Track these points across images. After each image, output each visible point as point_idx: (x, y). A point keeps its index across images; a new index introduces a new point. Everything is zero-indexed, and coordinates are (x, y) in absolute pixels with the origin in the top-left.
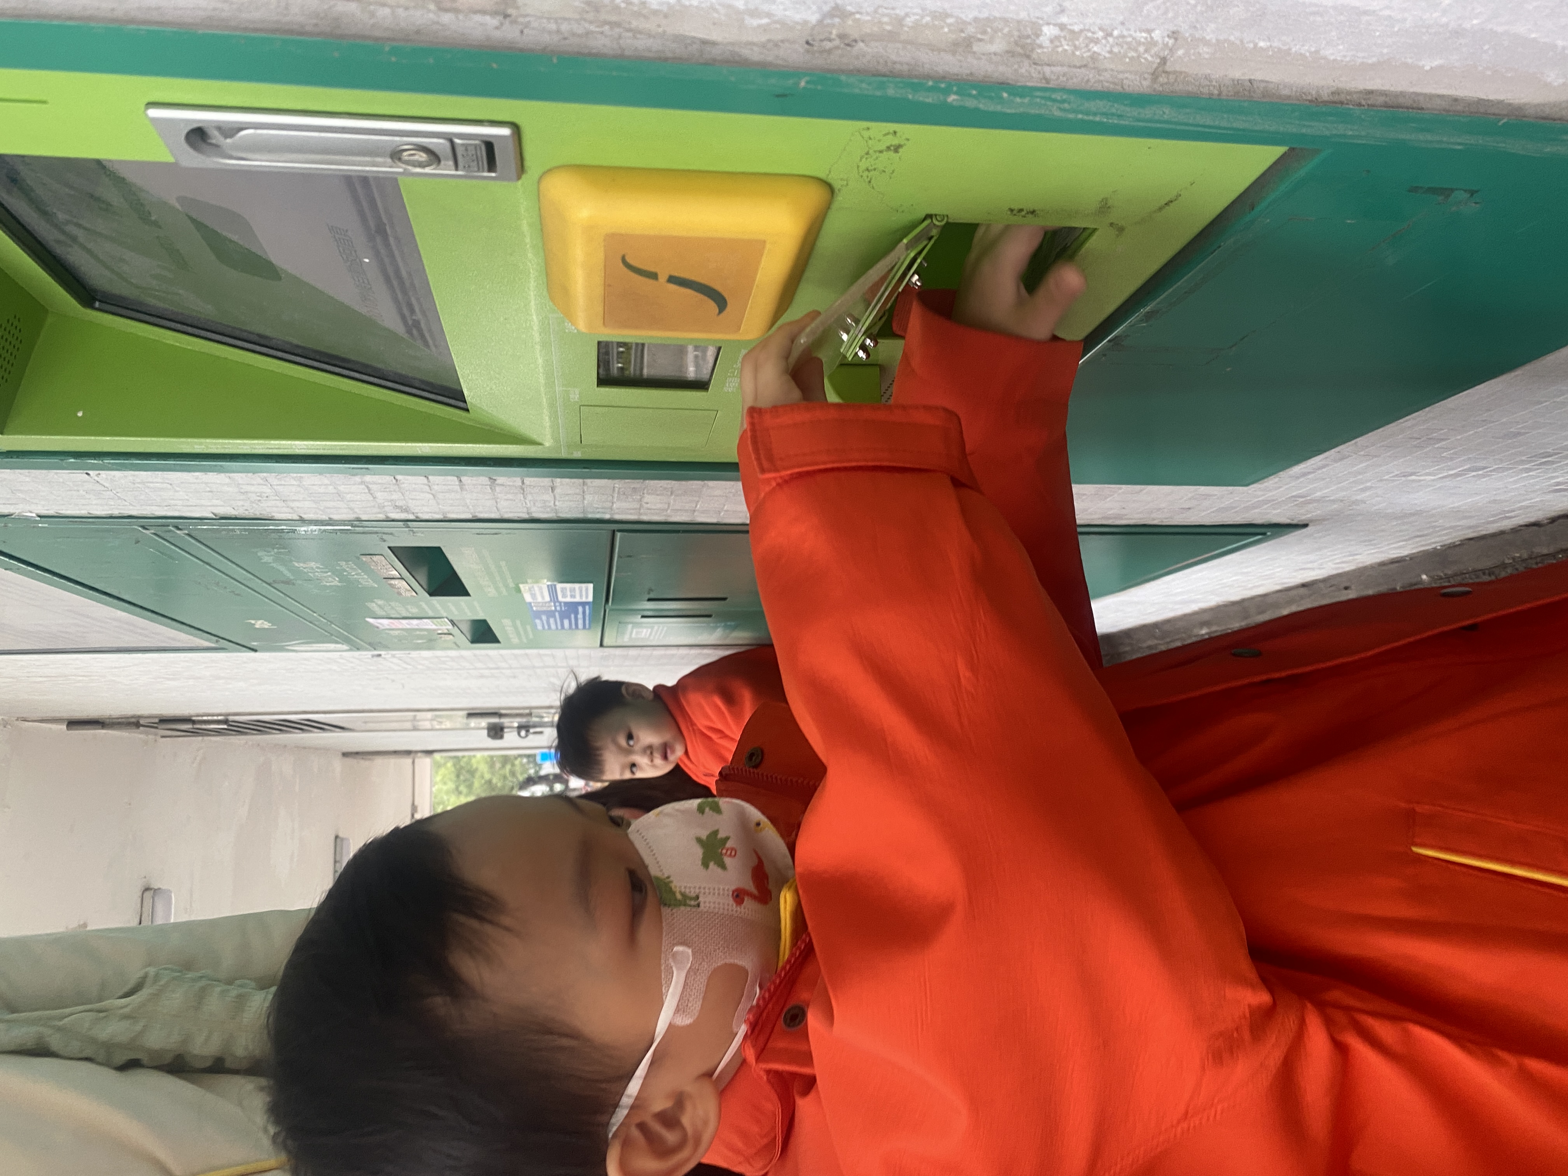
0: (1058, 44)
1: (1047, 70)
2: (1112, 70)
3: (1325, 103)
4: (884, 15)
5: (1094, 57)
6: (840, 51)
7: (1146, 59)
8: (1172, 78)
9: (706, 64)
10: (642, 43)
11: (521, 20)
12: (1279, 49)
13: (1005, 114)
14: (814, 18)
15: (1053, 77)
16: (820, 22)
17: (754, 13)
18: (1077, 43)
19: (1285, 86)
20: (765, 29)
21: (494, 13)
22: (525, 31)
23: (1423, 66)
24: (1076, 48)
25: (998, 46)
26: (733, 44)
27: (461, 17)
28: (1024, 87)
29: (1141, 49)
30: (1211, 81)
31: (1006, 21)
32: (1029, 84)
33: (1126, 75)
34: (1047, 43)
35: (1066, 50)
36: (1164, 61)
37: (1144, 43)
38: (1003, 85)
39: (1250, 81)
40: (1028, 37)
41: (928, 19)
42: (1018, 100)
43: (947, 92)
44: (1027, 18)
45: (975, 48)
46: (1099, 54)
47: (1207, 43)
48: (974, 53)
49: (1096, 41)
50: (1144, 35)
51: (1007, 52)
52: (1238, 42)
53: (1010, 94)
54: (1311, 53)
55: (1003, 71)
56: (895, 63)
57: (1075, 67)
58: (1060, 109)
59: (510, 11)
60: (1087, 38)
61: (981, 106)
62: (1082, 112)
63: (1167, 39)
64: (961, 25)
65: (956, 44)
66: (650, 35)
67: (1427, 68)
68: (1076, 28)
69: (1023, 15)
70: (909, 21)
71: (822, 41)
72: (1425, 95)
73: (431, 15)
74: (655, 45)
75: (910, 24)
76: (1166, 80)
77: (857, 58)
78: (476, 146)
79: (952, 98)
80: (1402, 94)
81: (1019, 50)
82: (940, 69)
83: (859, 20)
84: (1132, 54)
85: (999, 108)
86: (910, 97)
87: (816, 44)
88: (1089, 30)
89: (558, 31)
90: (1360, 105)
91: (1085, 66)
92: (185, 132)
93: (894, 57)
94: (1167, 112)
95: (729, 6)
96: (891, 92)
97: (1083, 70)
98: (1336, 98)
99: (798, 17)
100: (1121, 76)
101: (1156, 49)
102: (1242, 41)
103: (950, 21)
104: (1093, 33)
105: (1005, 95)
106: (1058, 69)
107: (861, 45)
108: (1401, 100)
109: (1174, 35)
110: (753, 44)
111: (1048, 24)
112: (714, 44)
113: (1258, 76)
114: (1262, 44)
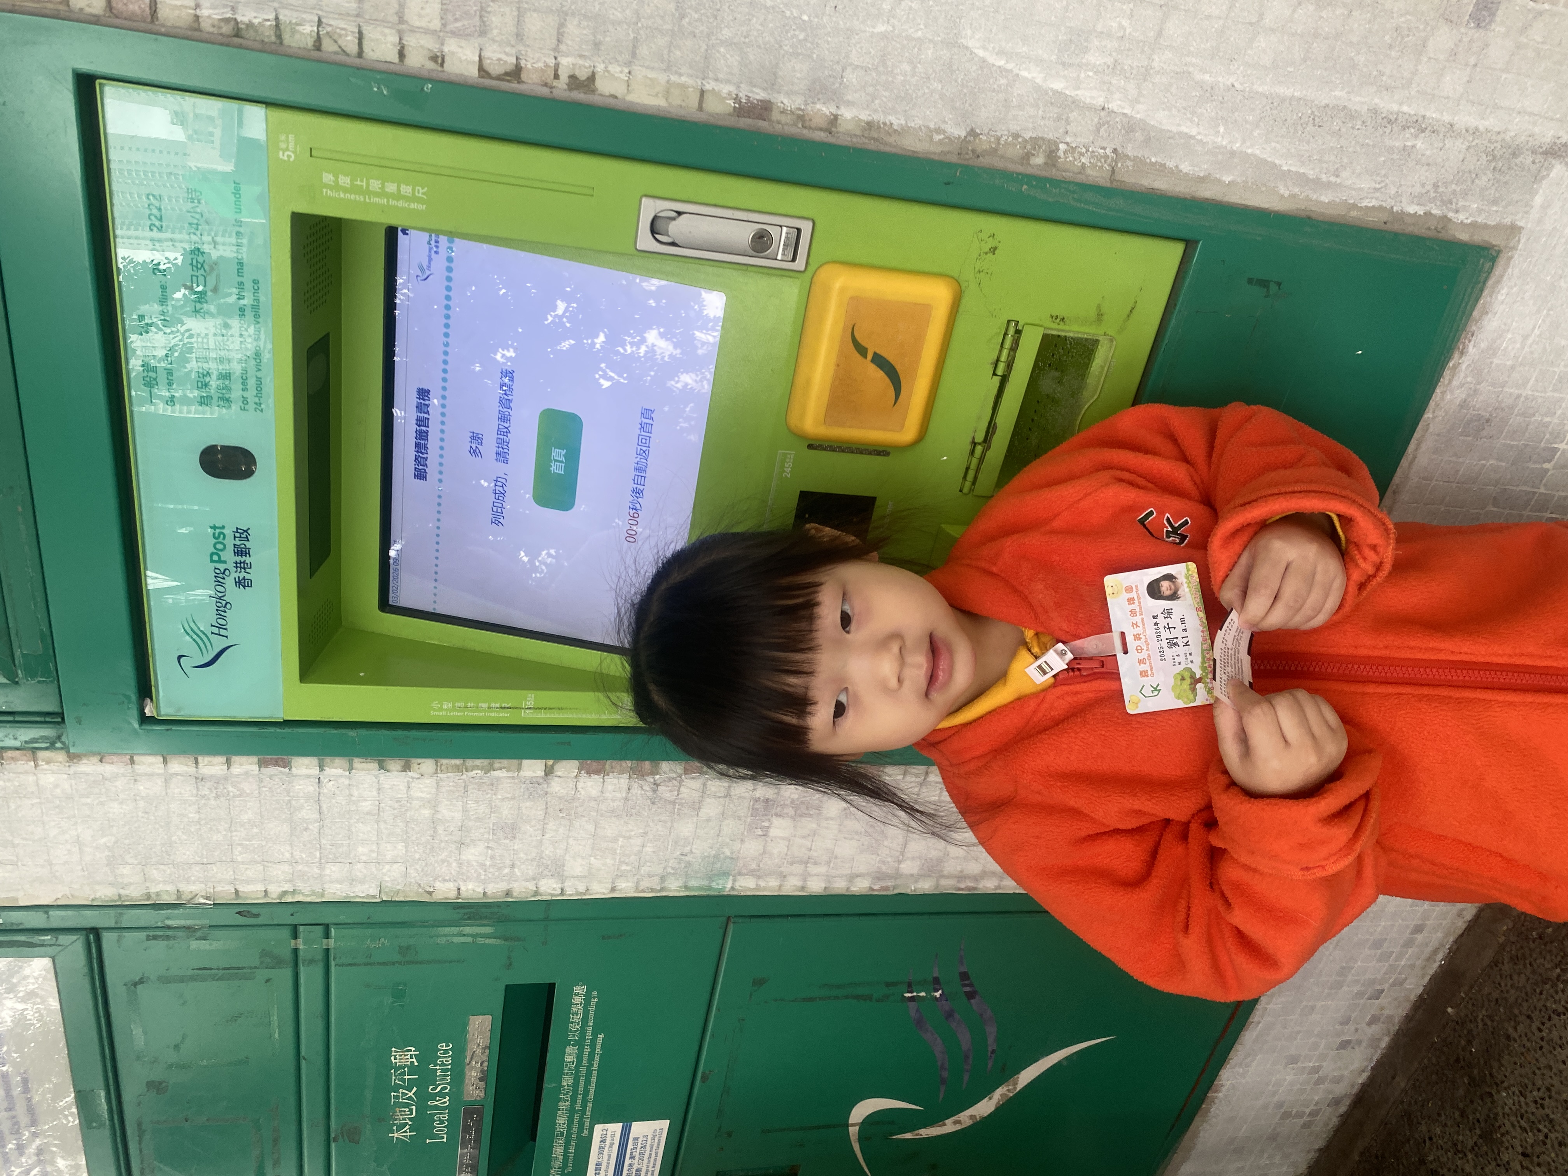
0: (1067, 156)
2: (1093, 173)
3: (1189, 200)
4: (992, 136)
5: (1084, 166)
6: (973, 160)
7: (1105, 167)
10: (887, 149)
12: (1161, 165)
14: (963, 134)
15: (1069, 177)
16: (966, 137)
17: (938, 131)
18: (1075, 156)
20: (942, 142)
22: (839, 139)
23: (1225, 181)
24: (1075, 159)
25: (1041, 158)
29: (1103, 160)
30: (1137, 185)
31: (1043, 139)
33: (1099, 176)
34: (1062, 156)
35: (1071, 161)
36: (1113, 169)
37: (1103, 157)
38: (1048, 181)
40: (1053, 151)
41: (1011, 138)
42: (1054, 190)
43: (1021, 184)
44: (1053, 137)
45: (1031, 162)
46: (1085, 164)
47: (1130, 159)
49: (1082, 154)
50: (1103, 151)
51: (1046, 161)
53: (1050, 185)
54: (1175, 167)
55: (1045, 173)
59: (833, 128)
60: (1079, 152)
61: (1038, 195)
63: (1112, 154)
64: (1024, 144)
65: (1023, 158)
66: (890, 144)
67: (1227, 182)
68: (1074, 145)
69: (1051, 135)
70: (1003, 140)
72: (1232, 202)
73: (798, 130)
74: (893, 150)
75: (1003, 143)
76: (1117, 182)
77: (981, 162)
78: (792, 234)
80: (1222, 201)
81: (1049, 162)
82: (1018, 171)
83: (981, 139)
84: (1099, 164)
85: (1045, 197)
86: (1005, 187)
88: (1079, 147)
89: (854, 140)
91: (1078, 172)
93: (997, 164)
94: (1121, 204)
95: (928, 127)
96: (997, 182)
97: (1080, 176)
98: (1193, 199)
99: (956, 134)
100: (1097, 177)
101: (1109, 161)
102: (1144, 157)
103: (1020, 140)
104: (1081, 149)
106: (1068, 174)
107: (982, 155)
108: (1223, 205)
109: (1115, 151)
110: (935, 153)
111: (1061, 142)
113: (1155, 184)
114: (1153, 160)
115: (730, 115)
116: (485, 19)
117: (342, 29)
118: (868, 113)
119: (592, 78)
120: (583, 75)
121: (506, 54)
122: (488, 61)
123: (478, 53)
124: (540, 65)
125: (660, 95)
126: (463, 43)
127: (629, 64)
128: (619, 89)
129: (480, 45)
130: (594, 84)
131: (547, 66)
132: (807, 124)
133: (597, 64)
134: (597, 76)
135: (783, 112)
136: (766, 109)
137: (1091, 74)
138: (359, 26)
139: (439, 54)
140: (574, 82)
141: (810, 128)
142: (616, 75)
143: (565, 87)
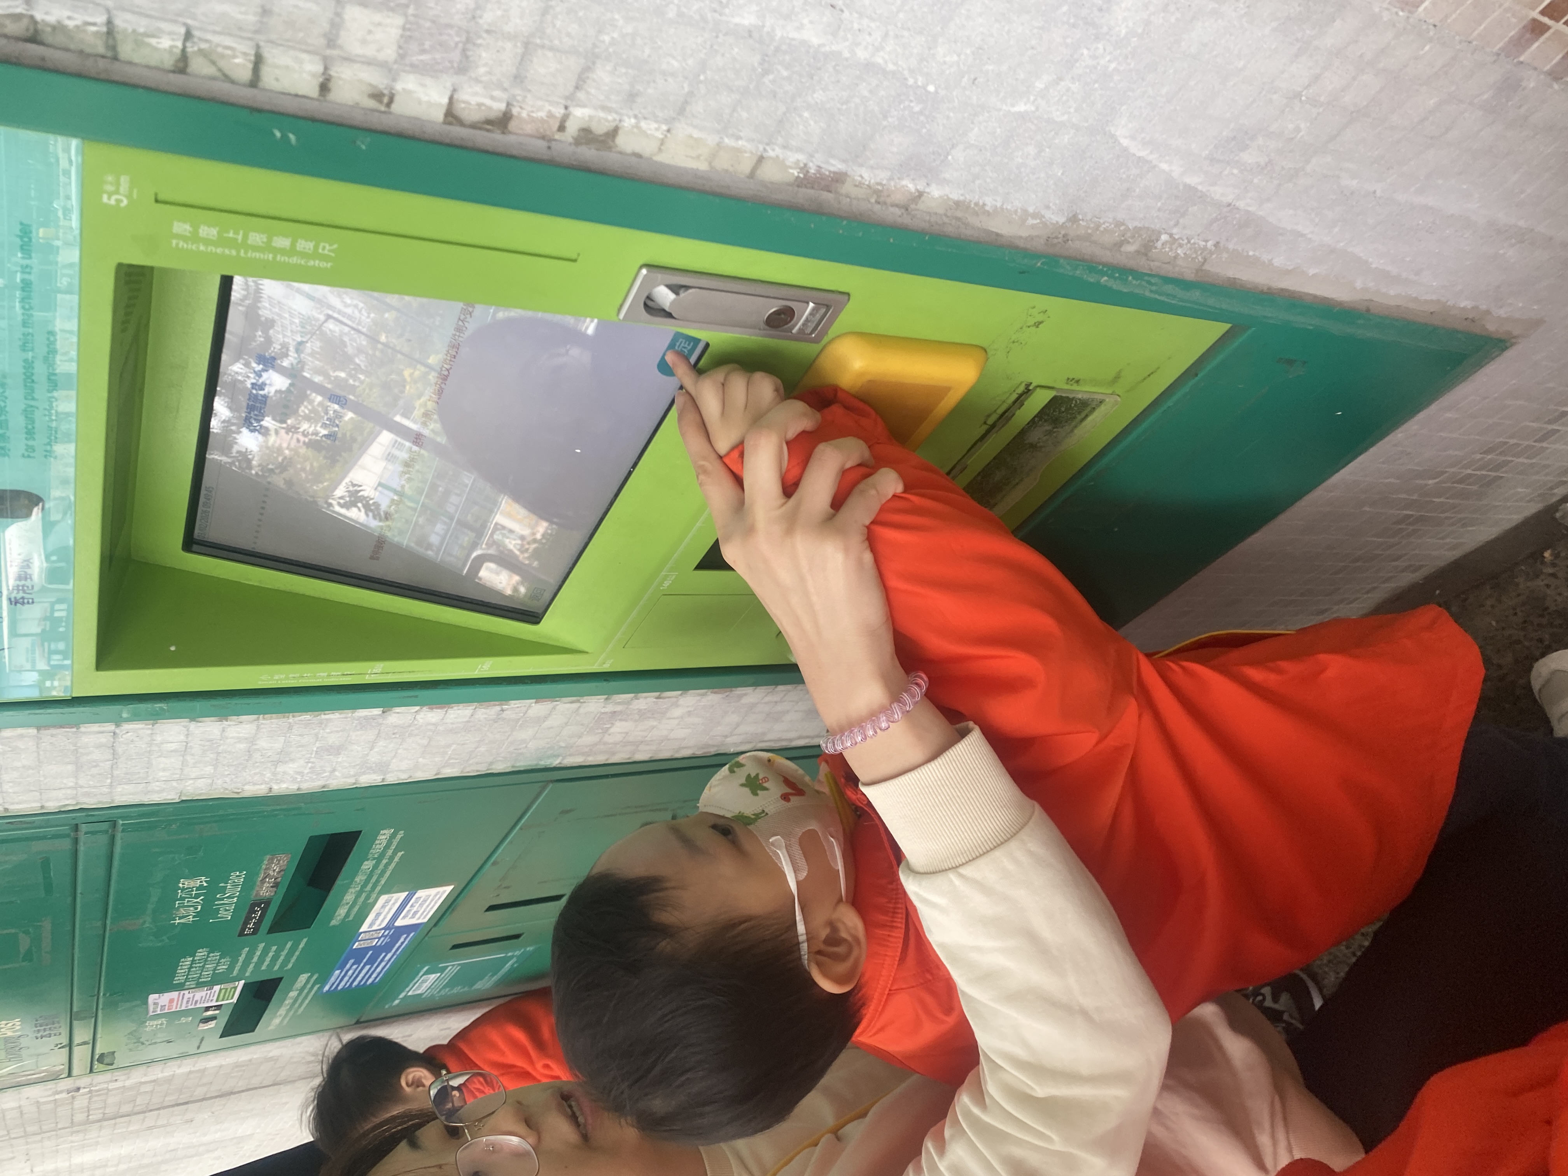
0: (1164, 246)
1: (1152, 264)
2: (1182, 265)
4: (1093, 222)
5: (1176, 257)
6: (1060, 245)
7: (1198, 259)
8: (1204, 273)
11: (915, 211)
12: (1256, 259)
13: (1122, 294)
14: (1061, 220)
15: (1155, 267)
16: (1064, 223)
17: (1035, 215)
18: (1173, 247)
19: (1250, 282)
20: (1033, 227)
21: (903, 207)
23: (1309, 274)
24: (1171, 250)
25: (1135, 246)
28: (1140, 273)
29: (1199, 253)
30: (1219, 276)
31: (1148, 229)
32: (1145, 271)
33: (1187, 269)
34: (1159, 246)
35: (1166, 251)
36: (1205, 260)
37: (1201, 249)
38: (1132, 271)
39: (1235, 278)
40: (1152, 241)
41: (1113, 226)
42: (1135, 282)
43: (1102, 273)
44: (1159, 229)
46: (1179, 255)
47: (1228, 251)
48: (1122, 250)
49: (1181, 246)
50: (1204, 243)
51: (1139, 251)
52: (1241, 251)
54: (1268, 262)
55: (1131, 263)
56: (1085, 254)
57: (1166, 261)
59: (913, 206)
60: (1179, 243)
61: (1115, 287)
63: (1212, 247)
64: (1125, 232)
65: (1115, 245)
66: (974, 227)
68: (1176, 237)
69: (1158, 226)
70: (1103, 227)
71: (1053, 238)
72: (1304, 293)
74: (975, 233)
75: (1102, 230)
76: (1202, 274)
77: (1067, 250)
80: (1296, 291)
81: (1144, 250)
82: (1106, 258)
83: (1079, 225)
84: (1194, 256)
87: (1051, 239)
88: (1181, 239)
89: (929, 220)
91: (1169, 263)
93: (1086, 250)
94: (1196, 295)
95: (1025, 211)
97: (1170, 265)
98: (1270, 291)
99: (1054, 220)
100: (1185, 269)
101: (1205, 253)
102: (1243, 251)
103: (1122, 228)
104: (1183, 241)
106: (1159, 262)
107: (1073, 241)
109: (1217, 245)
111: (1166, 233)
112: (1001, 236)
113: (1240, 275)
115: (789, 184)
116: (469, 53)
117: (227, 48)
118: (962, 192)
119: (614, 133)
120: (600, 129)
121: (493, 98)
122: (463, 105)
123: (448, 93)
124: (542, 114)
125: (702, 158)
126: (428, 81)
127: (669, 121)
128: (646, 148)
129: (453, 85)
130: (613, 141)
131: (550, 115)
132: (882, 199)
133: (626, 118)
134: (620, 132)
135: (859, 185)
136: (837, 181)
137: (1235, 171)
138: (258, 47)
139: (386, 92)
140: (586, 136)
141: (885, 203)
142: (649, 132)
143: (571, 140)
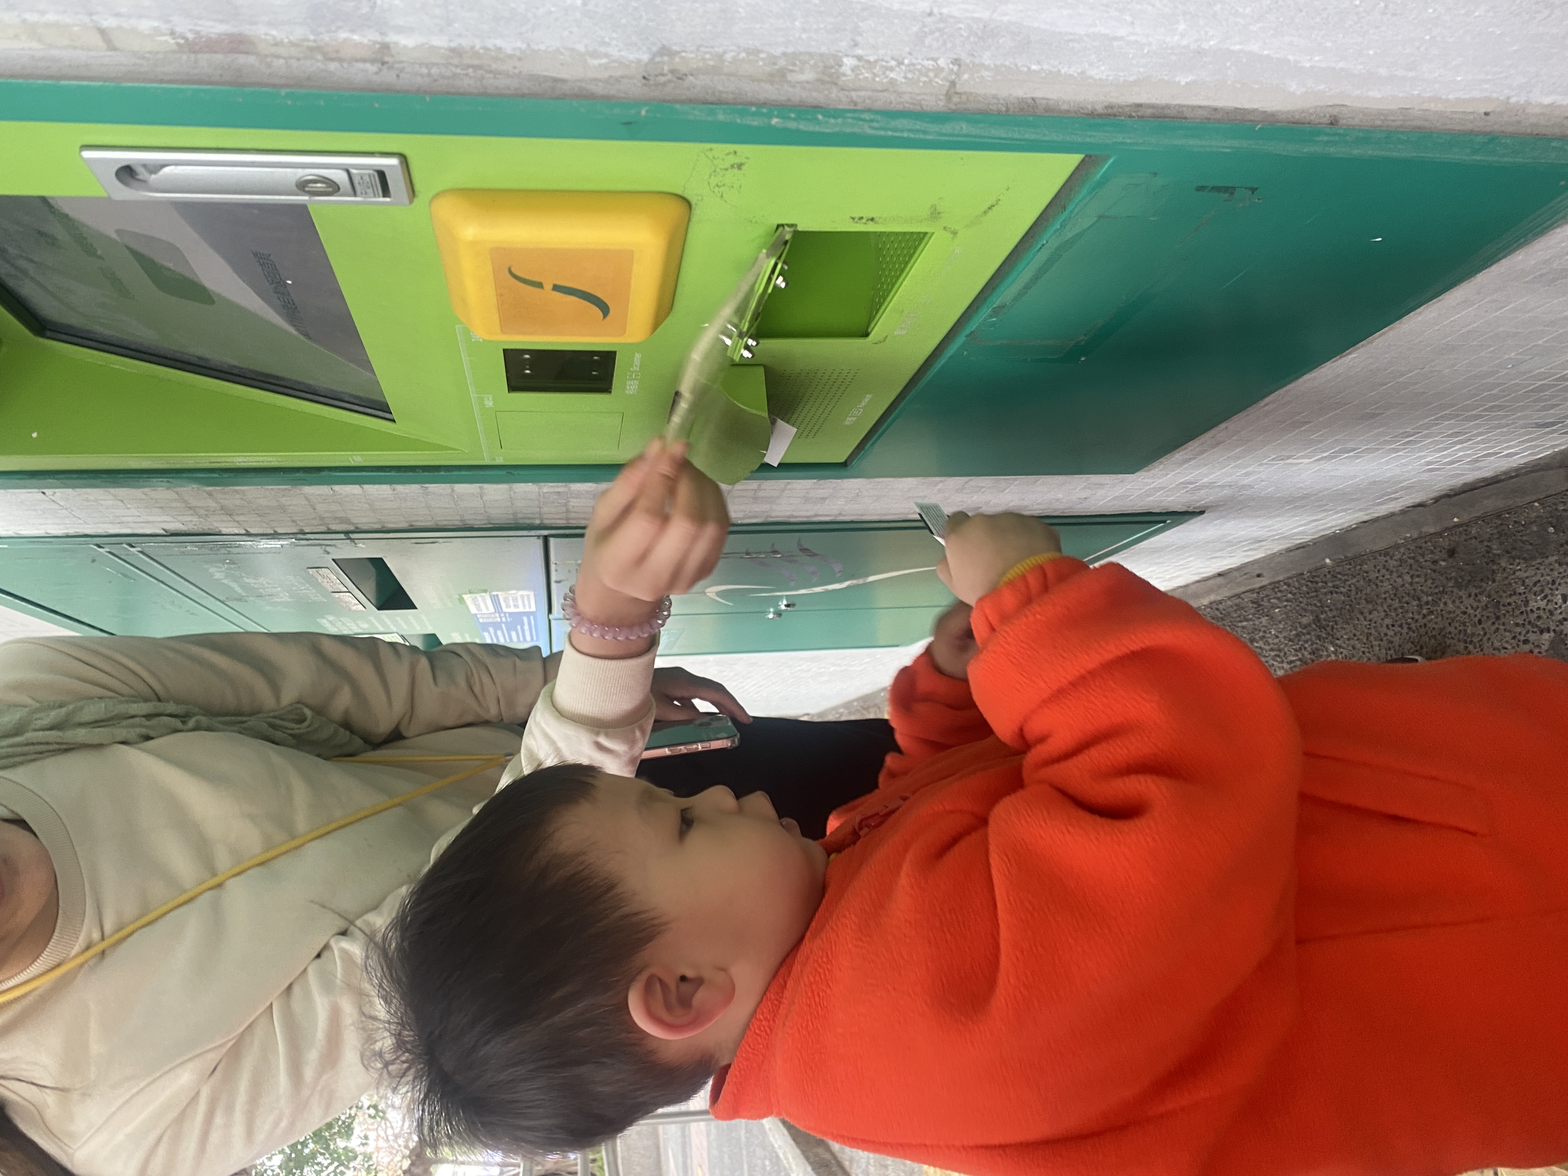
0: (858, 72)
1: (853, 94)
2: (910, 93)
3: (1100, 116)
4: (706, 53)
5: (893, 82)
6: (673, 85)
7: (937, 83)
8: (964, 98)
9: (558, 98)
10: (502, 83)
11: (396, 66)
12: (1050, 72)
13: (823, 133)
14: (645, 57)
15: (859, 100)
16: (652, 60)
17: (595, 54)
18: (875, 71)
19: (1064, 102)
20: (606, 67)
21: (373, 61)
22: (402, 75)
23: (1179, 82)
24: (875, 75)
25: (809, 75)
26: (581, 81)
27: (345, 65)
28: (835, 110)
29: (931, 74)
30: (998, 99)
31: (811, 55)
32: (841, 107)
33: (923, 97)
34: (849, 72)
35: (866, 78)
36: (953, 84)
37: (932, 70)
38: (817, 108)
39: (1033, 99)
40: (832, 67)
41: (743, 55)
42: (832, 121)
43: (770, 116)
44: (827, 52)
45: (789, 78)
46: (896, 80)
47: (987, 68)
48: (790, 82)
49: (892, 69)
50: (931, 62)
51: (818, 80)
52: (1013, 66)
53: (824, 116)
54: (1078, 74)
55: (816, 97)
56: (721, 92)
57: (878, 91)
58: (870, 127)
59: (386, 59)
60: (882, 66)
61: (801, 127)
62: (891, 130)
63: (951, 66)
64: (773, 60)
65: (771, 75)
66: (507, 75)
67: (1183, 83)
68: (872, 59)
69: (824, 49)
70: (729, 57)
71: (656, 76)
72: (1188, 106)
73: (319, 64)
75: (730, 60)
76: (958, 100)
77: (688, 89)
78: (369, 175)
79: (775, 121)
80: (1168, 106)
81: (827, 79)
82: (762, 97)
83: (684, 58)
84: (924, 79)
85: (817, 129)
86: (739, 121)
87: (652, 78)
88: (883, 60)
89: (429, 75)
90: (1131, 116)
91: (886, 90)
92: (115, 170)
93: (721, 88)
94: (964, 127)
95: (573, 50)
96: (721, 117)
97: (885, 94)
98: (1110, 111)
99: (631, 57)
100: (919, 98)
101: (943, 75)
102: (1016, 65)
103: (762, 55)
104: (887, 62)
105: (820, 117)
106: (862, 93)
107: (691, 78)
108: (1167, 111)
109: (956, 61)
110: (600, 81)
111: (847, 56)
112: (563, 81)
113: (1038, 94)
114: (1034, 67)
115: (174, 52)
118: (445, 38)
132: (334, 55)
135: (277, 44)
136: (241, 43)
141: (340, 60)
